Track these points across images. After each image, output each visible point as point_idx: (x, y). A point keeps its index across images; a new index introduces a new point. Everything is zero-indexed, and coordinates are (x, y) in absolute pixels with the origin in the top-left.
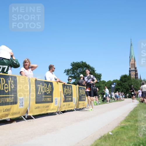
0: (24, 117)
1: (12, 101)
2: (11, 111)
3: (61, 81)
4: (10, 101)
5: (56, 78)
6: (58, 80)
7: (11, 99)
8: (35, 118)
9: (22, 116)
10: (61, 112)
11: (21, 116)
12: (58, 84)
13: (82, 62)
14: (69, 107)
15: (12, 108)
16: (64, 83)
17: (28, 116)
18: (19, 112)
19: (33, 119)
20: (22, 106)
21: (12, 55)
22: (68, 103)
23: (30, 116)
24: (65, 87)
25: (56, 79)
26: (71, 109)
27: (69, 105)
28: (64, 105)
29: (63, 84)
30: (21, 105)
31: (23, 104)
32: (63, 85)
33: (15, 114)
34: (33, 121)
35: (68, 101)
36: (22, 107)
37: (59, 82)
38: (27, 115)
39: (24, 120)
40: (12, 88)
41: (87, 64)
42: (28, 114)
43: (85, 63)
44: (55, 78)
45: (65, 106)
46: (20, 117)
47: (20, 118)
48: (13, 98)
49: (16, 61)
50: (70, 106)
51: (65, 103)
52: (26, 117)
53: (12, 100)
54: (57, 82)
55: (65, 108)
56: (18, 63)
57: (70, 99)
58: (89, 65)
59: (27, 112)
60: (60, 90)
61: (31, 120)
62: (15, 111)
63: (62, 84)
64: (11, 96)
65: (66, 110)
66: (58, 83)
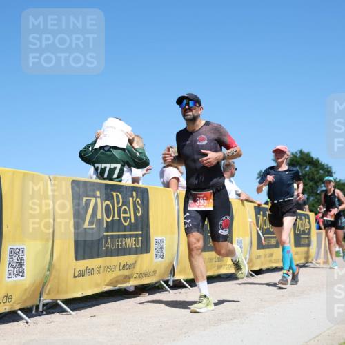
0: (166, 282)
1: (137, 246)
2: (137, 269)
3: (251, 199)
4: (135, 244)
5: (240, 191)
6: (243, 197)
7: (135, 240)
8: (191, 286)
9: (162, 282)
10: (253, 271)
11: (159, 282)
12: (243, 205)
13: (301, 152)
14: (271, 261)
15: (139, 262)
16: (259, 202)
17: (174, 281)
18: (155, 272)
19: (186, 287)
20: (162, 256)
21: (131, 138)
22: (268, 251)
23: (180, 281)
24: (261, 213)
25: (239, 195)
26: (275, 265)
27: (271, 255)
28: (259, 257)
29: (256, 205)
30: (159, 254)
31: (164, 252)
32: (255, 207)
33: (146, 275)
34: (186, 293)
35: (269, 246)
36: (160, 259)
37: (248, 200)
38: (173, 279)
39: (166, 290)
40: (139, 215)
41: (312, 158)
42: (174, 275)
43: (308, 155)
44: (236, 191)
45: (262, 259)
46: (156, 283)
47: (157, 285)
48: (140, 239)
49: (140, 153)
50: (273, 258)
51: (262, 252)
52: (171, 283)
53: (138, 244)
54: (242, 201)
55: (262, 264)
56: (146, 156)
57: (273, 242)
58: (317, 160)
59: (173, 271)
60: (250, 220)
61: (183, 290)
62: (144, 270)
63: (253, 205)
64: (137, 234)
65: (264, 267)
66: (246, 203)
